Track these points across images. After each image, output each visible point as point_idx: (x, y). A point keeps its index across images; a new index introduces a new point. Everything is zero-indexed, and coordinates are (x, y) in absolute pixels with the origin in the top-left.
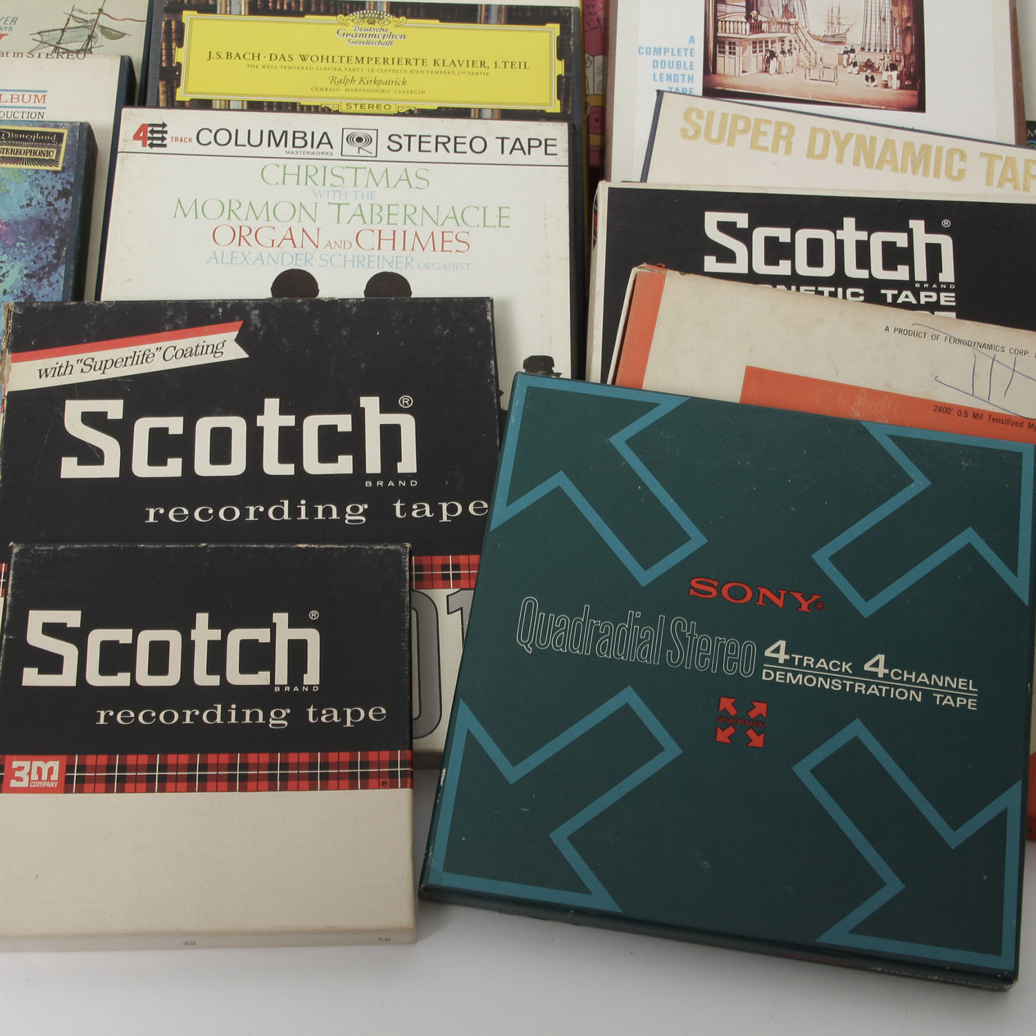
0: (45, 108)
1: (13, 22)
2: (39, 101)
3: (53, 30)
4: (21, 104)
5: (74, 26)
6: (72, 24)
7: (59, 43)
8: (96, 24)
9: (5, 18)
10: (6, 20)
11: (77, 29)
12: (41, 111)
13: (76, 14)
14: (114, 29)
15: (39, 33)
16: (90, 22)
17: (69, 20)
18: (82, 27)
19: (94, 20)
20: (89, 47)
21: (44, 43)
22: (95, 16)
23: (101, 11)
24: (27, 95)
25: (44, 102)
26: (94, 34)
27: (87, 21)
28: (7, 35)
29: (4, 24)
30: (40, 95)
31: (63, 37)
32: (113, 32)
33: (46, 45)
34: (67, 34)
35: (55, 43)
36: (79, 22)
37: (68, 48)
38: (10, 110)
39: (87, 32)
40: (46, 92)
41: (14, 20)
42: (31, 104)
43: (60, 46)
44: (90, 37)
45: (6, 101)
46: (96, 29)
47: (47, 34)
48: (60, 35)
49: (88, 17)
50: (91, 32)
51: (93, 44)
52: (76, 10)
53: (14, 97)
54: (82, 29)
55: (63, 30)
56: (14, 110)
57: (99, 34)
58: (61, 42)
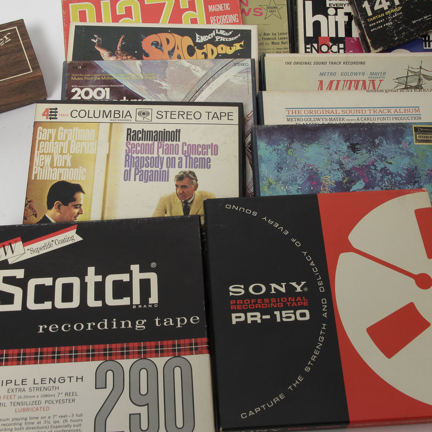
0: (421, 115)
1: (384, 74)
2: (417, 112)
3: (402, 77)
4: (409, 113)
5: (411, 75)
6: (410, 74)
7: (406, 83)
8: (420, 73)
9: (380, 73)
10: (381, 74)
11: (413, 76)
12: (419, 116)
13: (410, 69)
14: (429, 75)
15: (397, 79)
16: (418, 73)
17: (408, 72)
18: (414, 75)
19: (419, 72)
20: (420, 84)
21: (400, 83)
22: (419, 70)
23: (421, 67)
24: (411, 109)
25: (419, 112)
26: (421, 78)
27: (416, 73)
28: (383, 80)
29: (381, 75)
30: (417, 109)
31: (408, 80)
32: (429, 77)
33: (401, 84)
34: (409, 79)
35: (404, 83)
36: (413, 73)
37: (411, 85)
38: (406, 116)
39: (417, 77)
40: (419, 107)
41: (385, 73)
42: (414, 113)
43: (407, 84)
44: (419, 80)
45: (403, 112)
46: (421, 76)
47: (400, 79)
48: (406, 79)
49: (416, 71)
50: (419, 77)
51: (421, 83)
52: (410, 68)
53: (406, 110)
54: (415, 76)
55: (407, 77)
56: (408, 116)
57: (423, 78)
58: (407, 82)
